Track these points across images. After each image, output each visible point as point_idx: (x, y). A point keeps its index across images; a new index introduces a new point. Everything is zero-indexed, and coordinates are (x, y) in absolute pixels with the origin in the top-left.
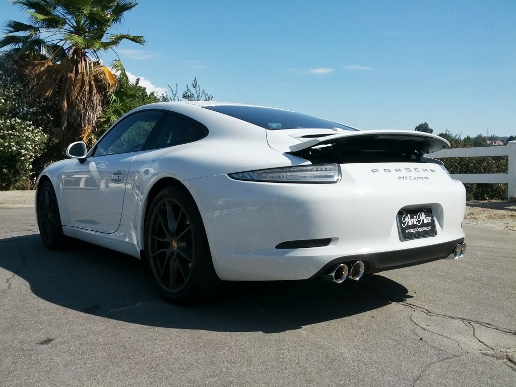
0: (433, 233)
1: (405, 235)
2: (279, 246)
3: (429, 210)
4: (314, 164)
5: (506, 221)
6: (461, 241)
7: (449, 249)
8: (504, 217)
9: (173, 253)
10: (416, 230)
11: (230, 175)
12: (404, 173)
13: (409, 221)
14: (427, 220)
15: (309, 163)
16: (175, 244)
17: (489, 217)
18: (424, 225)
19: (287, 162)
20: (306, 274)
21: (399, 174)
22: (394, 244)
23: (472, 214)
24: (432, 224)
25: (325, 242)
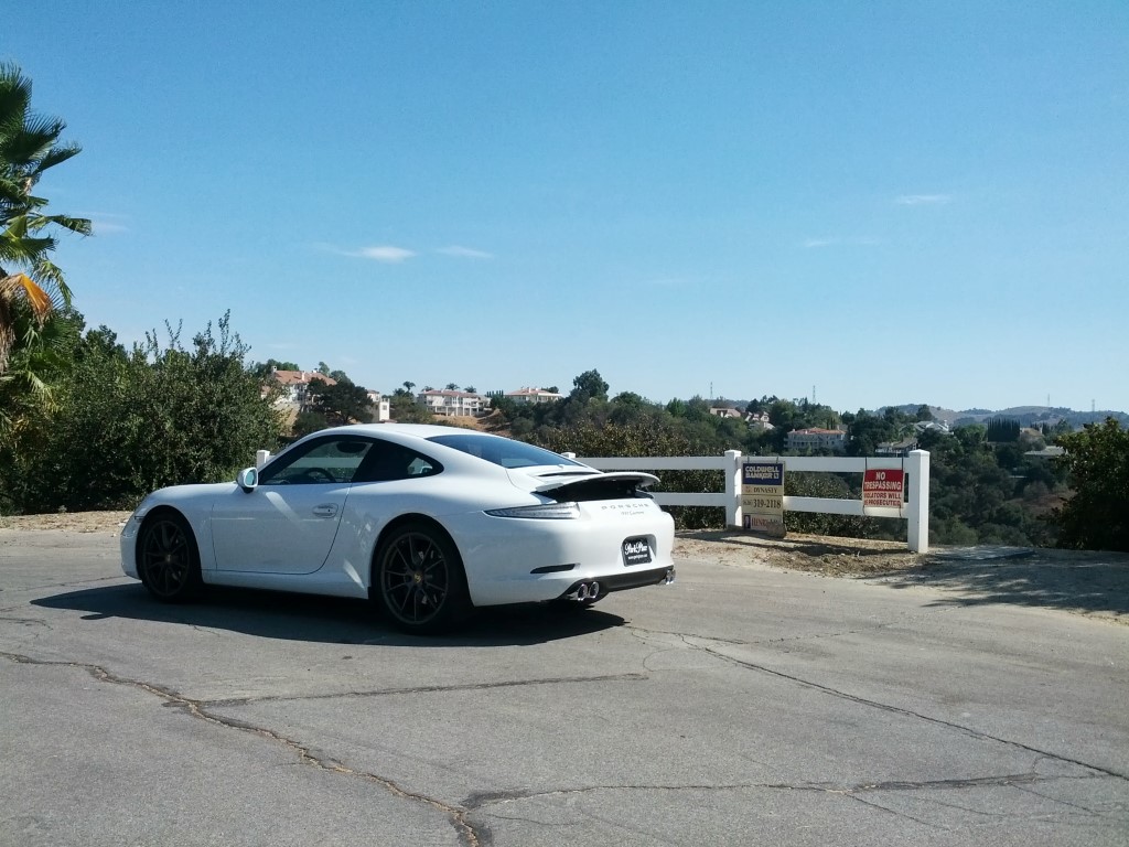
0: (648, 560)
1: (628, 562)
2: (533, 572)
3: (645, 540)
4: (559, 502)
5: (720, 555)
6: (671, 568)
7: (660, 576)
8: (718, 550)
9: (415, 587)
10: (635, 557)
11: (486, 512)
12: (626, 509)
13: (631, 549)
14: (644, 549)
15: (555, 502)
16: (418, 578)
17: (702, 551)
18: (641, 553)
19: (536, 501)
20: (555, 595)
21: (622, 510)
22: (621, 569)
23: (682, 547)
24: (648, 552)
25: (570, 567)
